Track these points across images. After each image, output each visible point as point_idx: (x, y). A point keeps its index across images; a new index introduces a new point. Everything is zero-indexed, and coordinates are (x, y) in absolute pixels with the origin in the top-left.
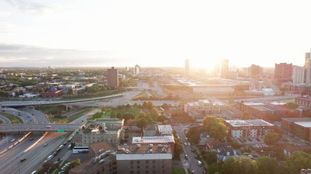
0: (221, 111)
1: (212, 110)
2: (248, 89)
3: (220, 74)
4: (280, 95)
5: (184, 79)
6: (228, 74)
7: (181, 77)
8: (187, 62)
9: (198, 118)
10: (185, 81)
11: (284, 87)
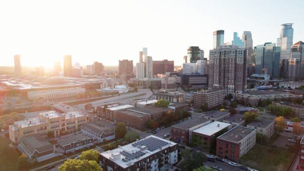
0: (79, 126)
1: (65, 127)
2: (99, 88)
3: (63, 72)
4: (133, 92)
5: (13, 79)
6: (72, 72)
7: (8, 77)
8: (17, 59)
9: (40, 155)
10: (14, 83)
11: (133, 83)
